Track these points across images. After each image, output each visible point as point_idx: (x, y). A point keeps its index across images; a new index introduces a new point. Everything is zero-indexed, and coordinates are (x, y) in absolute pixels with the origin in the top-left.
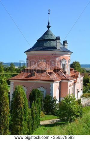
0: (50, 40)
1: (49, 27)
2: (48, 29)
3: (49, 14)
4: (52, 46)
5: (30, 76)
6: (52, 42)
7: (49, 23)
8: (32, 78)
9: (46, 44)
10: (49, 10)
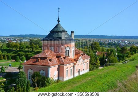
0: (58, 32)
1: (59, 21)
2: (59, 23)
3: (59, 11)
4: (59, 37)
5: (36, 62)
6: (60, 33)
7: (59, 18)
8: (37, 63)
9: (55, 35)
10: (59, 9)
